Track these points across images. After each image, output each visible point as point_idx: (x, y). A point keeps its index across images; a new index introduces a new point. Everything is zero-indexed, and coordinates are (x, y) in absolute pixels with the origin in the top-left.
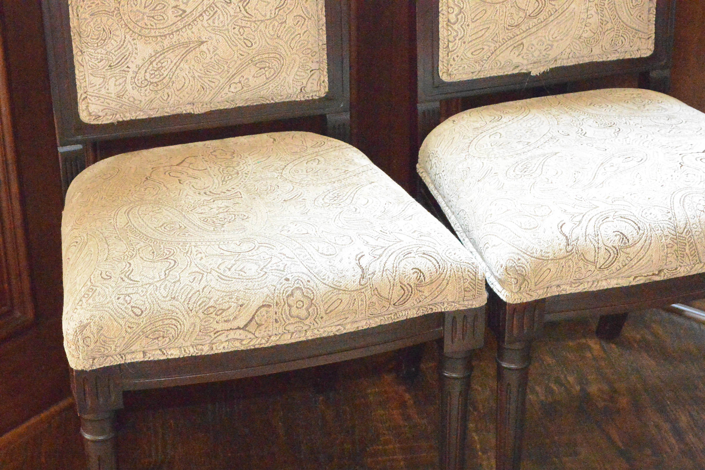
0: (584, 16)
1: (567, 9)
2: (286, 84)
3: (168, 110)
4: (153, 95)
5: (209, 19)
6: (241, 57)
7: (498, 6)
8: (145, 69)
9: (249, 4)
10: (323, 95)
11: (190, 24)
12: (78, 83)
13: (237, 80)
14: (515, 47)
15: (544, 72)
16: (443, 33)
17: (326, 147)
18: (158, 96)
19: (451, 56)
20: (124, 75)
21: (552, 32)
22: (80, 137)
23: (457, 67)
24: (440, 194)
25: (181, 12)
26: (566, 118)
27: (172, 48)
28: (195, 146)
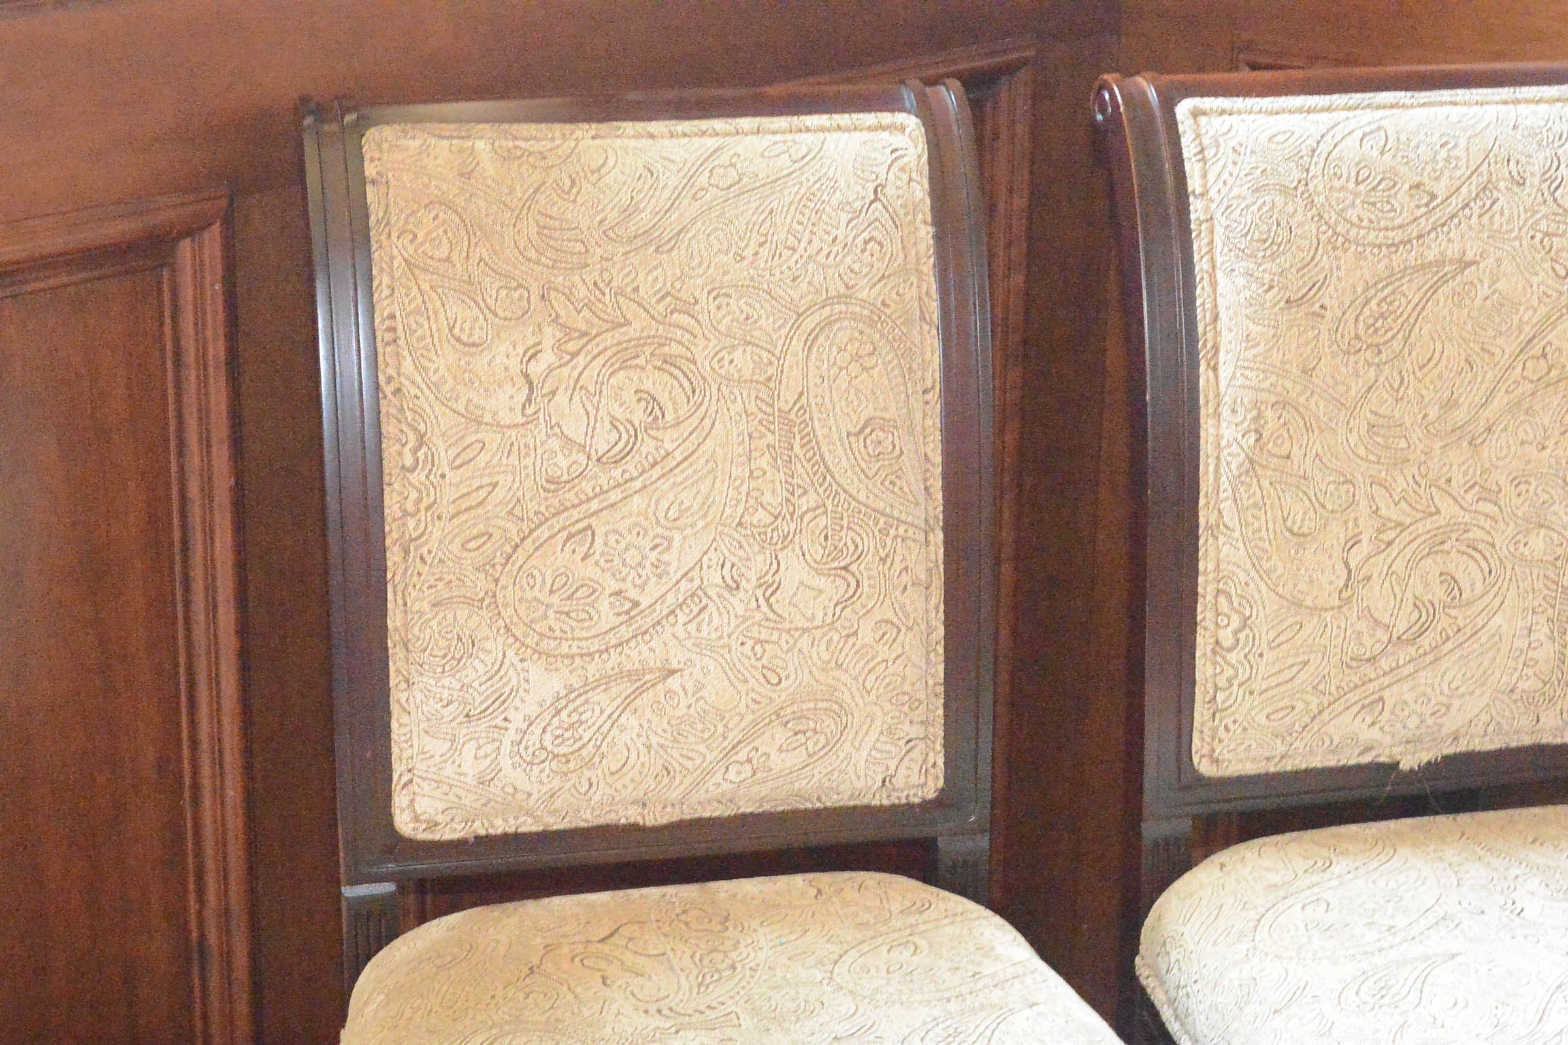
0: (1522, 643)
1: (1483, 626)
2: (851, 769)
3: (588, 815)
4: (556, 782)
5: (690, 621)
6: (755, 707)
7: (1328, 616)
8: (543, 725)
9: (778, 593)
10: (931, 795)
11: (646, 632)
12: (395, 750)
13: (742, 756)
14: (1363, 707)
15: (1429, 763)
16: (1203, 669)
17: (931, 914)
18: (568, 785)
19: (1221, 722)
20: (496, 736)
21: (1448, 678)
22: (391, 866)
23: (1233, 746)
24: (1187, 1032)
25: (628, 605)
26: (1476, 873)
27: (605, 681)
28: (642, 895)
